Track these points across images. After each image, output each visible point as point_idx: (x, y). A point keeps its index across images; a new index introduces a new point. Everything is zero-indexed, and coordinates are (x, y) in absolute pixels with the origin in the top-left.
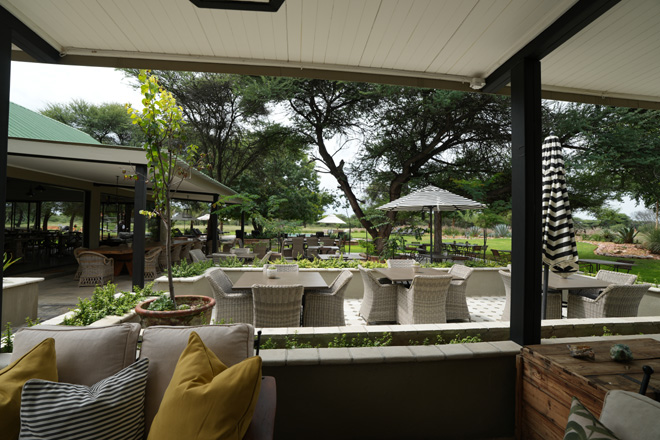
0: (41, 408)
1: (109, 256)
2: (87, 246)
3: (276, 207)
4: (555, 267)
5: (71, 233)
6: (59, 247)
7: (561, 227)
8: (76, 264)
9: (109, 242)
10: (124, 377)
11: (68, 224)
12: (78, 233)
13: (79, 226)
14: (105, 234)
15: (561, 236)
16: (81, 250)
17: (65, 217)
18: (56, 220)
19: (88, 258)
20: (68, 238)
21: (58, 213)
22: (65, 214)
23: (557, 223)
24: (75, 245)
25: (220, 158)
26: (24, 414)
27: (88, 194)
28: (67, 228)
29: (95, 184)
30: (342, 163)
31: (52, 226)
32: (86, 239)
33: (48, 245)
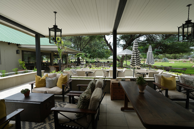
0: (47, 79)
1: (55, 67)
2: (51, 65)
3: (89, 56)
4: (137, 68)
5: (48, 63)
6: (46, 66)
7: (135, 59)
8: (49, 69)
9: (56, 64)
10: (55, 78)
11: (47, 61)
12: (49, 63)
13: (49, 61)
14: (55, 63)
15: (135, 61)
16: (50, 66)
17: (46, 59)
18: (44, 60)
19: (51, 67)
20: (47, 64)
21: (45, 58)
22: (46, 58)
23: (134, 59)
24: (49, 65)
25: (80, 43)
26: (46, 80)
27: (51, 54)
28: (47, 62)
29: (52, 52)
30: (110, 43)
31: (44, 61)
32: (51, 64)
33: (44, 65)
